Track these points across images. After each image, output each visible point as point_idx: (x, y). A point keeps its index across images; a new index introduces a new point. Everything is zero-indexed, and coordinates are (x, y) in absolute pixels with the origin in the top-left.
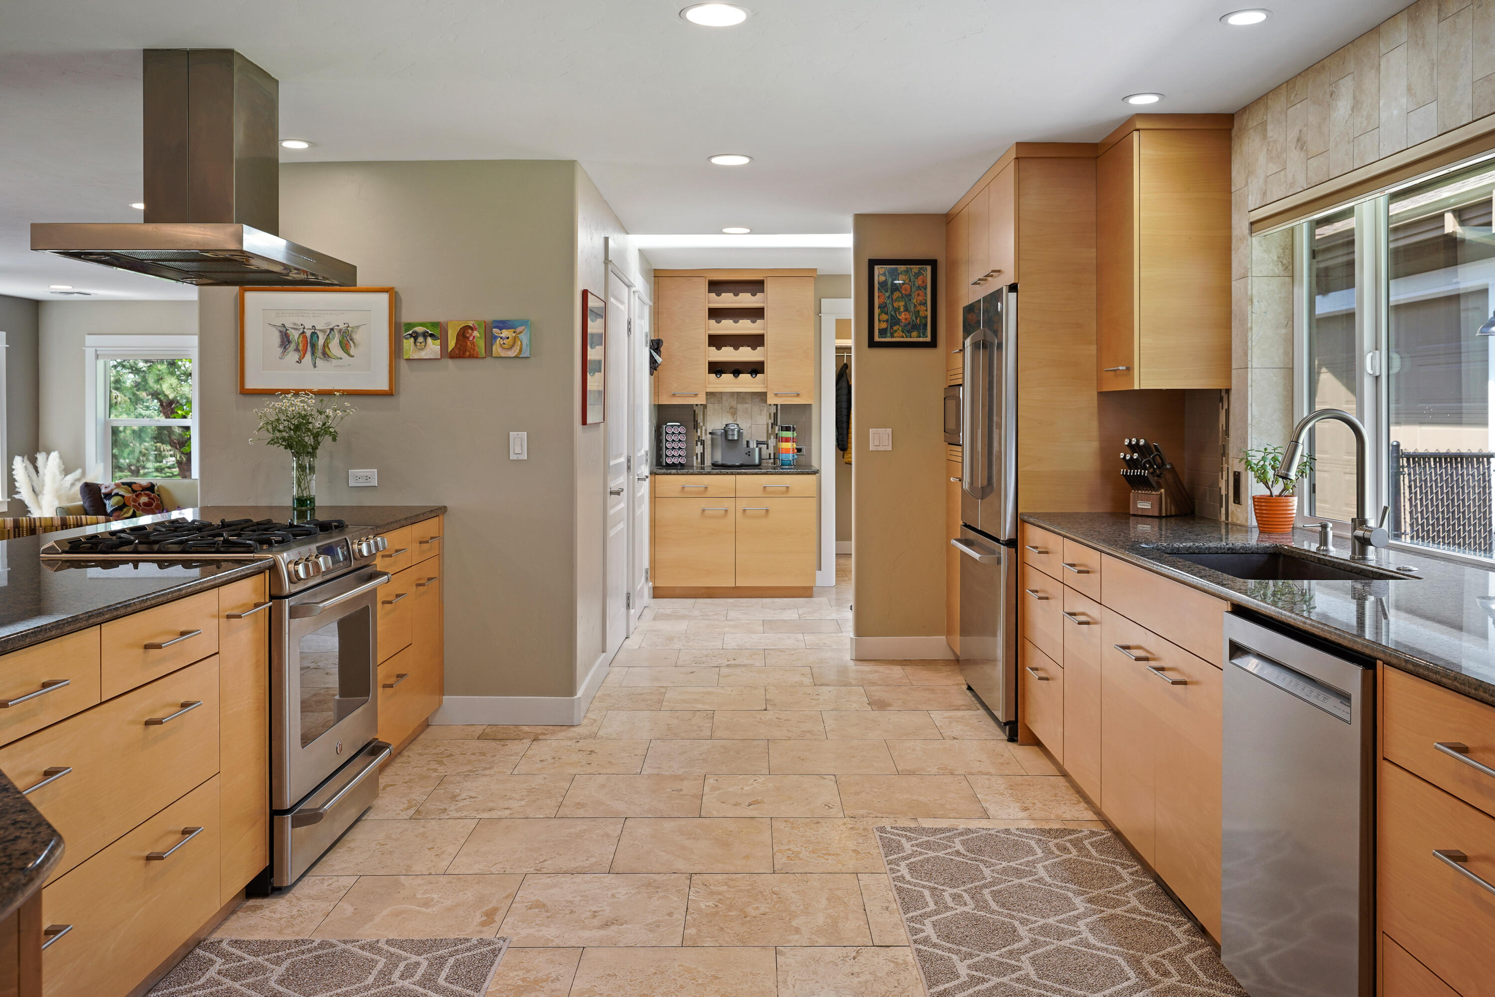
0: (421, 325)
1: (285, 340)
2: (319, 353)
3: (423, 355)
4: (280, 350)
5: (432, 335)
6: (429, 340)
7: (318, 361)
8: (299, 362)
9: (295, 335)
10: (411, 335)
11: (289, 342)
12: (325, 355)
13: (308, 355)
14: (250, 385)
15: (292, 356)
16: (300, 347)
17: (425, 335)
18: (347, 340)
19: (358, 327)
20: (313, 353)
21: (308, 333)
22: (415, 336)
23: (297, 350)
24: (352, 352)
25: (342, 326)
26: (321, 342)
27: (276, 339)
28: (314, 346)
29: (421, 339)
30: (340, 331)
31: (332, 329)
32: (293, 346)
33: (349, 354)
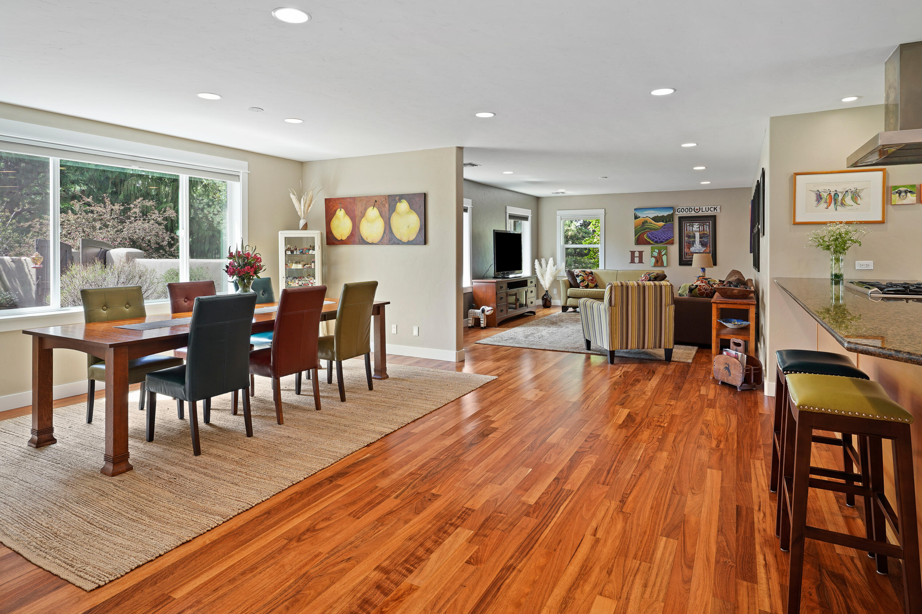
0: (903, 186)
1: (819, 198)
2: (839, 204)
3: (904, 202)
4: (817, 202)
5: (910, 192)
6: (909, 194)
7: (838, 207)
8: (827, 208)
9: (824, 195)
10: (897, 192)
11: (821, 198)
12: (842, 204)
13: (833, 204)
14: (798, 220)
15: (823, 205)
16: (828, 201)
17: (906, 192)
18: (856, 195)
19: (863, 189)
20: (835, 203)
21: (833, 194)
22: (900, 193)
23: (826, 202)
24: (859, 202)
25: (853, 189)
26: (840, 198)
27: (814, 197)
28: (836, 200)
29: (903, 194)
30: (852, 192)
31: (847, 191)
32: (823, 200)
33: (857, 203)
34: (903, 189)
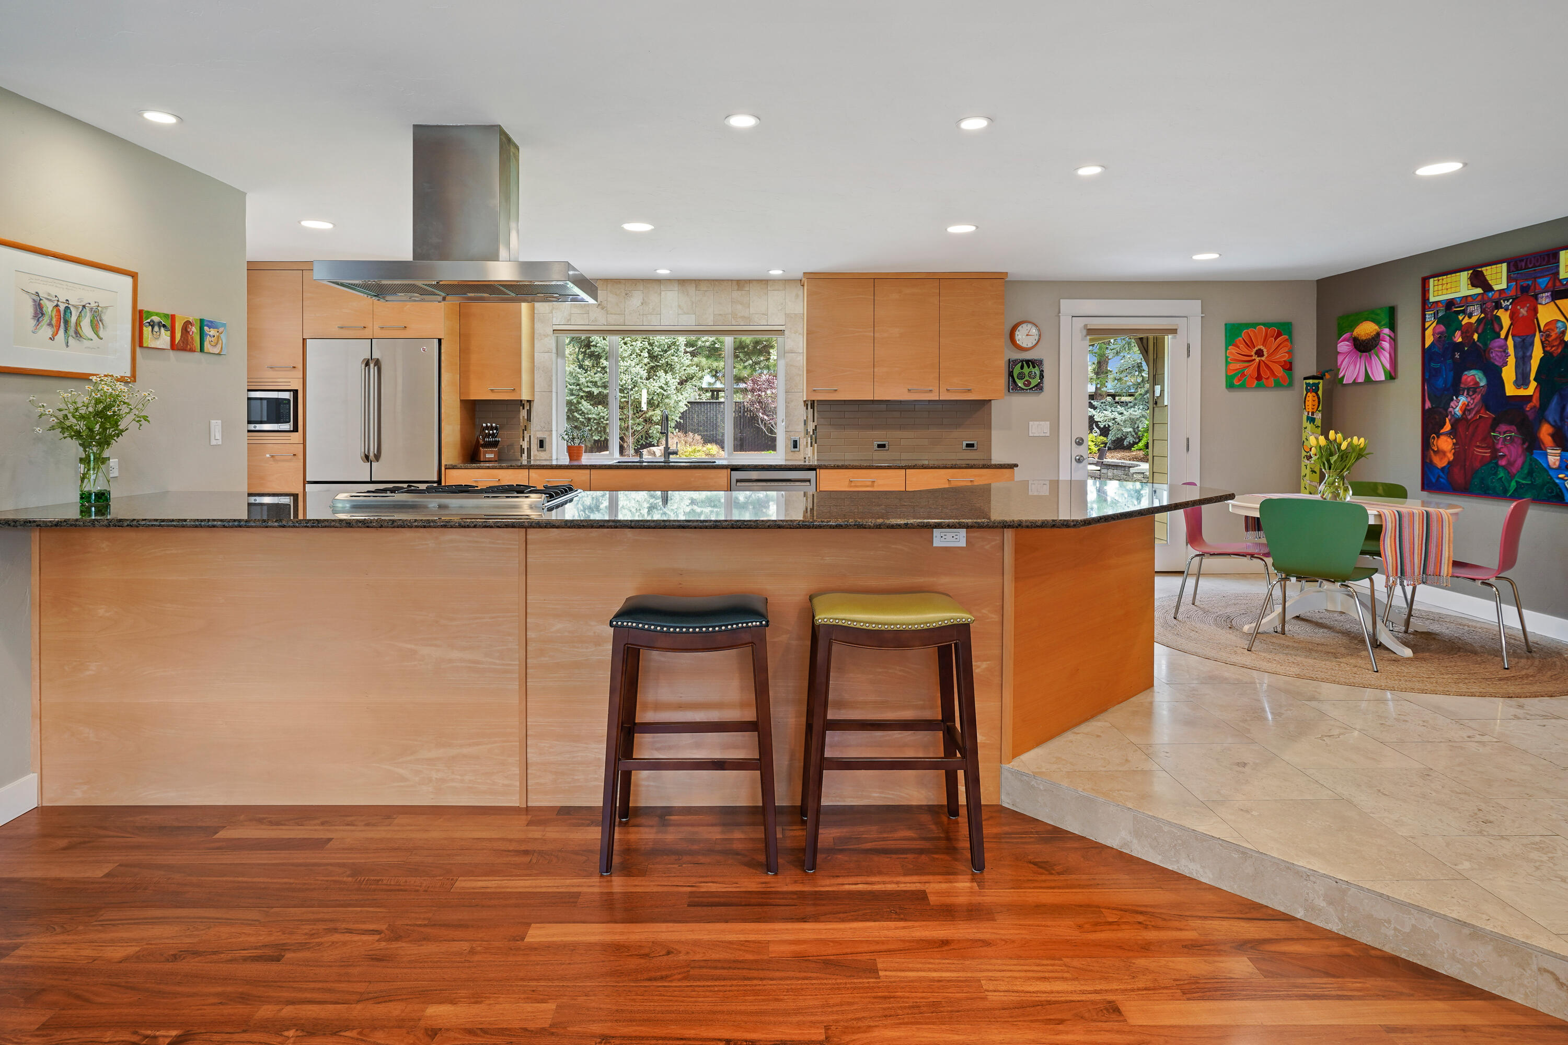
0: (157, 314)
1: (39, 312)
2: (71, 331)
3: (157, 344)
4: (33, 322)
5: (164, 326)
6: (162, 329)
7: (70, 339)
8: (52, 339)
9: (48, 307)
10: (150, 324)
11: (43, 314)
12: (77, 334)
13: (62, 331)
15: (46, 332)
16: (54, 322)
17: (160, 325)
19: (106, 308)
20: (66, 330)
21: (62, 307)
22: (152, 324)
23: (50, 324)
24: (101, 333)
25: (93, 305)
26: (73, 319)
27: (29, 310)
28: (66, 322)
29: (156, 329)
31: (84, 306)
32: (46, 320)
33: (98, 336)
34: (156, 319)
